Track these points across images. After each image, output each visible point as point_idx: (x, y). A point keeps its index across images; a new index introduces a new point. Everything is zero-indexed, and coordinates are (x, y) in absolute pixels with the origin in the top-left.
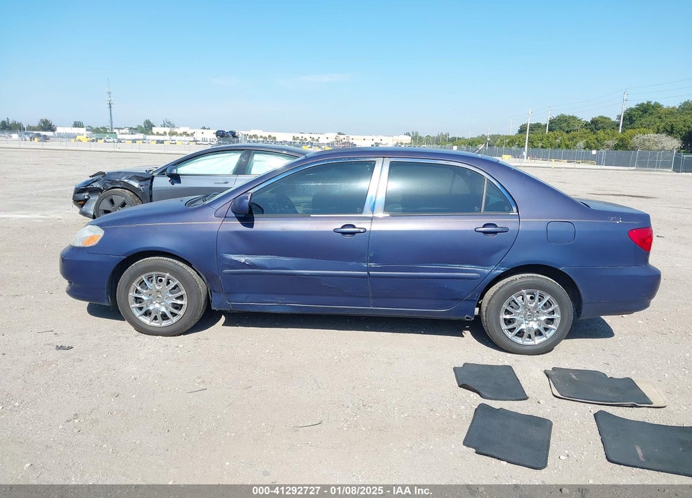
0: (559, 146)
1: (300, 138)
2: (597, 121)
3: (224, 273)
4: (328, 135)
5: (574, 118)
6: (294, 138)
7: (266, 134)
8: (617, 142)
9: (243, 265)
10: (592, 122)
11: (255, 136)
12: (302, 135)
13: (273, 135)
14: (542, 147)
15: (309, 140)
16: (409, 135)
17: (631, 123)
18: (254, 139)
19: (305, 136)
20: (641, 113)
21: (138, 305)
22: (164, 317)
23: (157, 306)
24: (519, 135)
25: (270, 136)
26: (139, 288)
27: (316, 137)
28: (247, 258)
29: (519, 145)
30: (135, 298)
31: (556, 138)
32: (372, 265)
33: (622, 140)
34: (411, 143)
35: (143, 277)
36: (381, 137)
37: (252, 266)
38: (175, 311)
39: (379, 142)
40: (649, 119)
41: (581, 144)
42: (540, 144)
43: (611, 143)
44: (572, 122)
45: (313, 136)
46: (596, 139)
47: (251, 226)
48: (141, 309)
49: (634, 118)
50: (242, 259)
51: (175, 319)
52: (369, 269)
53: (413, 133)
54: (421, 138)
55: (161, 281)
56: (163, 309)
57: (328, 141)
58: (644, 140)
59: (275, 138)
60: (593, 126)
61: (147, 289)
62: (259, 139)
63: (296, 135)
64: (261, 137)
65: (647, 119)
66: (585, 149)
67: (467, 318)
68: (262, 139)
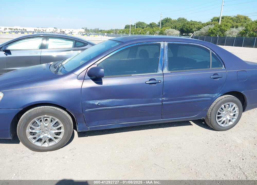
0: (141, 34)
1: (38, 30)
2: (152, 24)
3: (86, 112)
4: (49, 28)
5: (144, 23)
6: (35, 30)
7: (22, 28)
8: (160, 32)
9: (98, 106)
10: (150, 24)
11: (17, 29)
12: (38, 29)
13: (25, 28)
14: (134, 34)
15: (42, 31)
16: (83, 29)
17: (163, 25)
18: (16, 30)
19: (40, 29)
20: (165, 21)
21: (33, 136)
22: (50, 140)
23: (46, 135)
24: (125, 29)
25: (23, 29)
26: (32, 126)
27: (45, 29)
28: (99, 102)
29: (126, 33)
30: (30, 132)
31: (139, 30)
32: (164, 99)
33: (161, 31)
34: (85, 32)
35: (35, 119)
36: (73, 30)
37: (102, 106)
38: (57, 136)
39: (72, 31)
40: (168, 24)
41: (148, 32)
42: (134, 33)
43: (158, 32)
44: (143, 24)
45: (43, 29)
46: (153, 31)
47: (101, 83)
48: (35, 138)
49: (163, 23)
50: (97, 103)
51: (57, 141)
52: (162, 101)
53: (85, 28)
54: (88, 30)
55: (46, 120)
56: (50, 137)
57: (50, 31)
58: (168, 31)
59: (26, 30)
60: (150, 26)
61: (38, 126)
62: (19, 30)
63: (36, 29)
64: (20, 29)
65: (167, 24)
66: (149, 34)
67: (202, 118)
68: (20, 30)
